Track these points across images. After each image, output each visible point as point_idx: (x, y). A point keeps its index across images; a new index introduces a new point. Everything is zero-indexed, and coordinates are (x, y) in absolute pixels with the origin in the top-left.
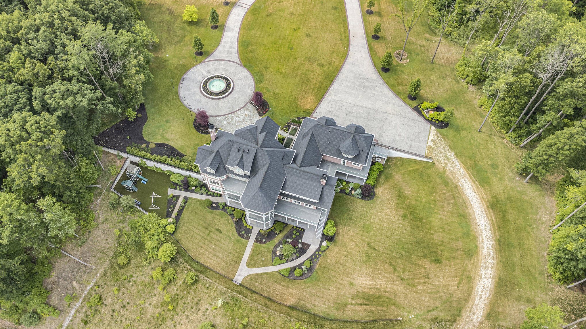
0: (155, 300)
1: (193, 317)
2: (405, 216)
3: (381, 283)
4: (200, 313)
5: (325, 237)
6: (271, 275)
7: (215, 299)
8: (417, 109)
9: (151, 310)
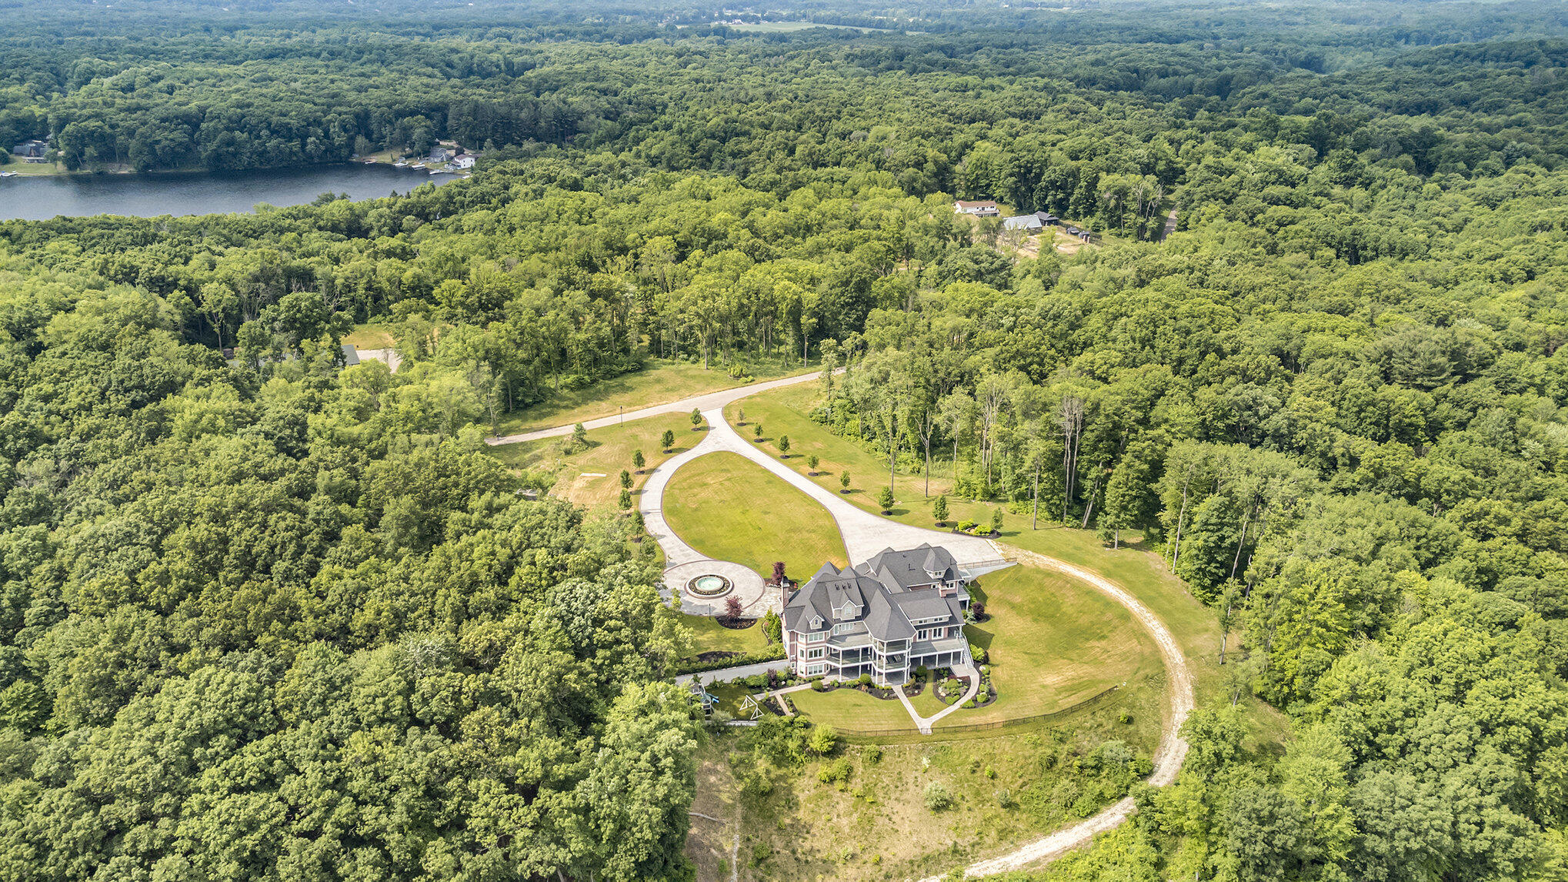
0: (842, 807)
1: (906, 796)
2: (1035, 620)
3: (1070, 674)
4: (911, 787)
5: (977, 663)
6: (955, 713)
7: (918, 761)
8: (957, 532)
9: (844, 821)
